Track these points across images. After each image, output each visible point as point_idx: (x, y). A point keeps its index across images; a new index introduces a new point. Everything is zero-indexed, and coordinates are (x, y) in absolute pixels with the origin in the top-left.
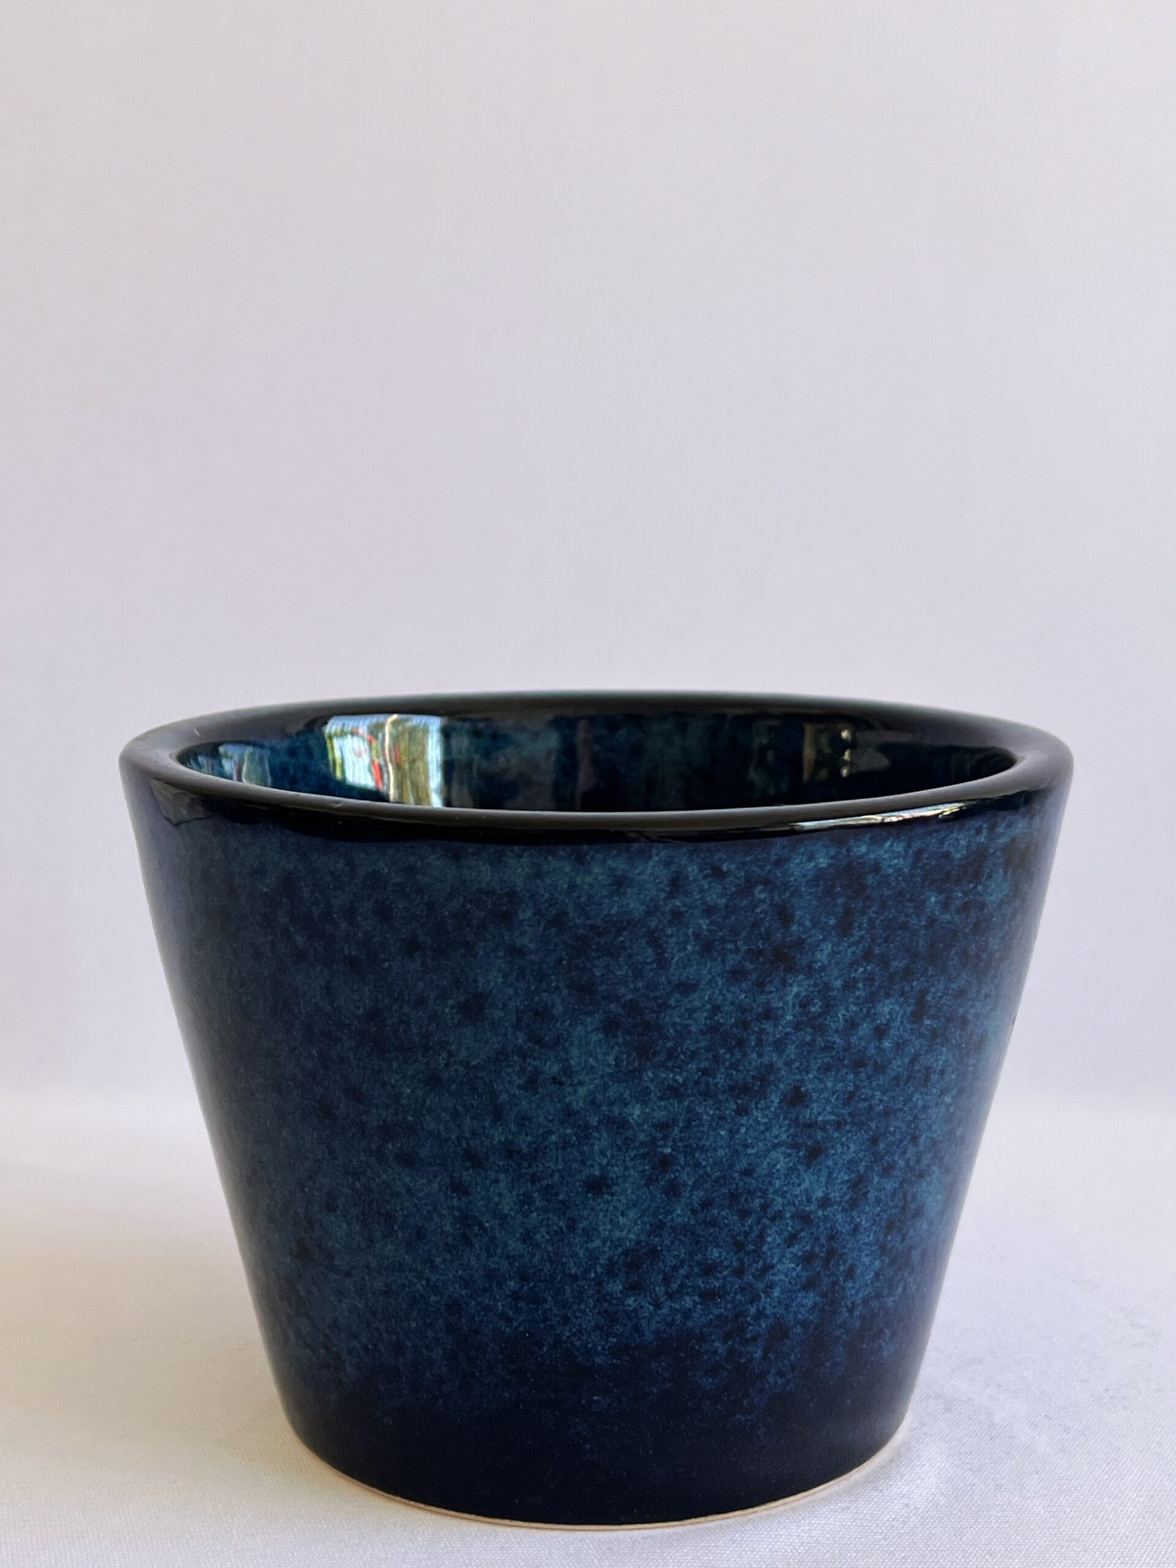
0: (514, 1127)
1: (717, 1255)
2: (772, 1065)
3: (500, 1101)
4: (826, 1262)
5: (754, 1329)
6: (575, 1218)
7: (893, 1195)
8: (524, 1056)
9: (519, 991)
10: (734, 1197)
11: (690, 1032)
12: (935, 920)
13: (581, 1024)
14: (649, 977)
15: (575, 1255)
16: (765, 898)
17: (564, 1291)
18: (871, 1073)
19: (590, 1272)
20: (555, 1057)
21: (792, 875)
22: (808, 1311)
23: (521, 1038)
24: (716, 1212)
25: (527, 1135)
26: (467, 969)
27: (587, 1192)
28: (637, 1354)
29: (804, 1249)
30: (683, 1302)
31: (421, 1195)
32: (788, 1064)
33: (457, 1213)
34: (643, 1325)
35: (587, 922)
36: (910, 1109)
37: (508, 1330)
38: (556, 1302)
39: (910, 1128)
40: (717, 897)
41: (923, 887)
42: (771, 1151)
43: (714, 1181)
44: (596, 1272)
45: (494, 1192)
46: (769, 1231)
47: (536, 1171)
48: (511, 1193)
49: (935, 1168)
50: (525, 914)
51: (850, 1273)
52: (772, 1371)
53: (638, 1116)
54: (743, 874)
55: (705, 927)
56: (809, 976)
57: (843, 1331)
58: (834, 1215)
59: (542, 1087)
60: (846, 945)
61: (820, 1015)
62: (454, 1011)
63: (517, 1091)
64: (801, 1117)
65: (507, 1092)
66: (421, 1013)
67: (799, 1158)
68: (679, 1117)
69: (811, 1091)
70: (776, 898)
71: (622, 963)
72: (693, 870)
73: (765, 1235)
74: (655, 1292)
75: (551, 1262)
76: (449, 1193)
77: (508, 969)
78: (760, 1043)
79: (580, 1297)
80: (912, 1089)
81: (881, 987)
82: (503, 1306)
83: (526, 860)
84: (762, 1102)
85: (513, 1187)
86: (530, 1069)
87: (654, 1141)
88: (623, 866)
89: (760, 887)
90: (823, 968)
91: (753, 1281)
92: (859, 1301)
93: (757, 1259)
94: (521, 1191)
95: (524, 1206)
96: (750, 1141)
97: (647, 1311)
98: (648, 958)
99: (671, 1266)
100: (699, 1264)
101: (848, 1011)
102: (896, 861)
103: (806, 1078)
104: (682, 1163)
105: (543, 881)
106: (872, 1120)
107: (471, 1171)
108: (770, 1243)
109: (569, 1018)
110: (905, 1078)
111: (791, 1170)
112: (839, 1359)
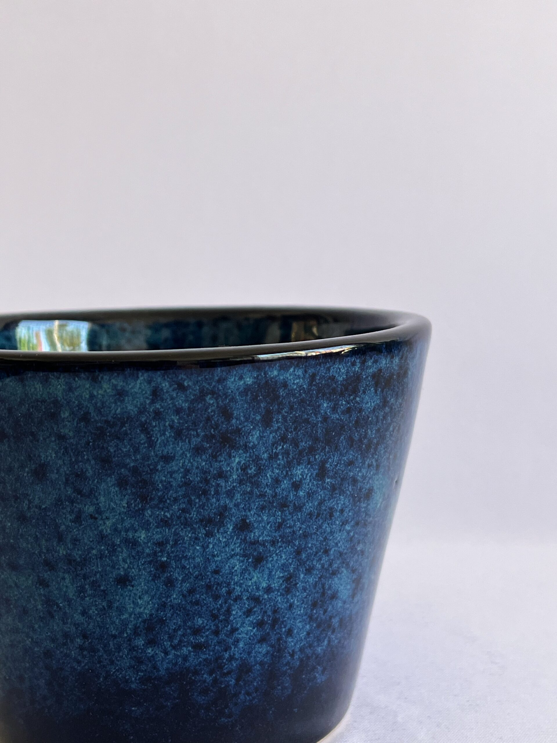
0: (70, 546)
1: (201, 622)
2: (226, 506)
3: (61, 529)
4: (273, 626)
5: (229, 666)
6: (112, 600)
7: (315, 586)
8: (72, 502)
9: (65, 462)
10: (209, 587)
11: (171, 486)
12: (328, 418)
13: (104, 481)
14: (144, 452)
15: (113, 623)
16: (213, 403)
17: (109, 645)
18: (291, 511)
19: (123, 633)
20: (91, 502)
21: (230, 388)
22: (263, 656)
23: (70, 491)
24: (198, 596)
25: (78, 550)
26: (34, 449)
27: (117, 585)
28: (156, 682)
29: (257, 619)
30: (182, 651)
31: (23, 587)
32: (237, 505)
33: (43, 598)
34: (159, 664)
35: (103, 418)
36: (321, 533)
37: (79, 668)
38: (105, 651)
39: (322, 545)
40: (183, 402)
41: (317, 397)
42: (230, 559)
43: (195, 578)
44: (127, 633)
45: (63, 585)
46: (233, 608)
47: (86, 573)
48: (72, 586)
49: (343, 569)
50: (65, 414)
51: (290, 632)
52: (243, 692)
53: (144, 538)
54: (198, 388)
55: (176, 421)
56: (246, 451)
57: (288, 667)
58: (275, 598)
59: (84, 521)
60: (268, 432)
61: (255, 475)
62: (29, 475)
63: (70, 524)
64: (248, 538)
65: (64, 524)
66: (11, 477)
67: (249, 562)
68: (170, 538)
69: (253, 522)
70: (220, 403)
71: (126, 444)
72: (165, 385)
73: (230, 610)
74: (164, 645)
75: (100, 628)
76: (38, 586)
77: (57, 448)
78: (217, 493)
79: (119, 648)
80: (321, 521)
81: (293, 458)
82: (75, 654)
83: (62, 380)
84: (222, 529)
85: (73, 581)
86: (76, 510)
87: (155, 553)
88: (121, 384)
89: (209, 396)
90: (254, 446)
91: (225, 638)
92: (297, 650)
93: (227, 625)
94: (78, 585)
95: (81, 593)
96: (216, 553)
97: (160, 656)
98: (141, 440)
99: (173, 629)
100: (190, 628)
101: (274, 473)
102: (298, 381)
103: (249, 514)
104: (174, 567)
105: (73, 393)
106: (296, 539)
107: (49, 573)
108: (234, 615)
109: (97, 478)
110: (316, 514)
111: (244, 571)
112: (287, 685)
